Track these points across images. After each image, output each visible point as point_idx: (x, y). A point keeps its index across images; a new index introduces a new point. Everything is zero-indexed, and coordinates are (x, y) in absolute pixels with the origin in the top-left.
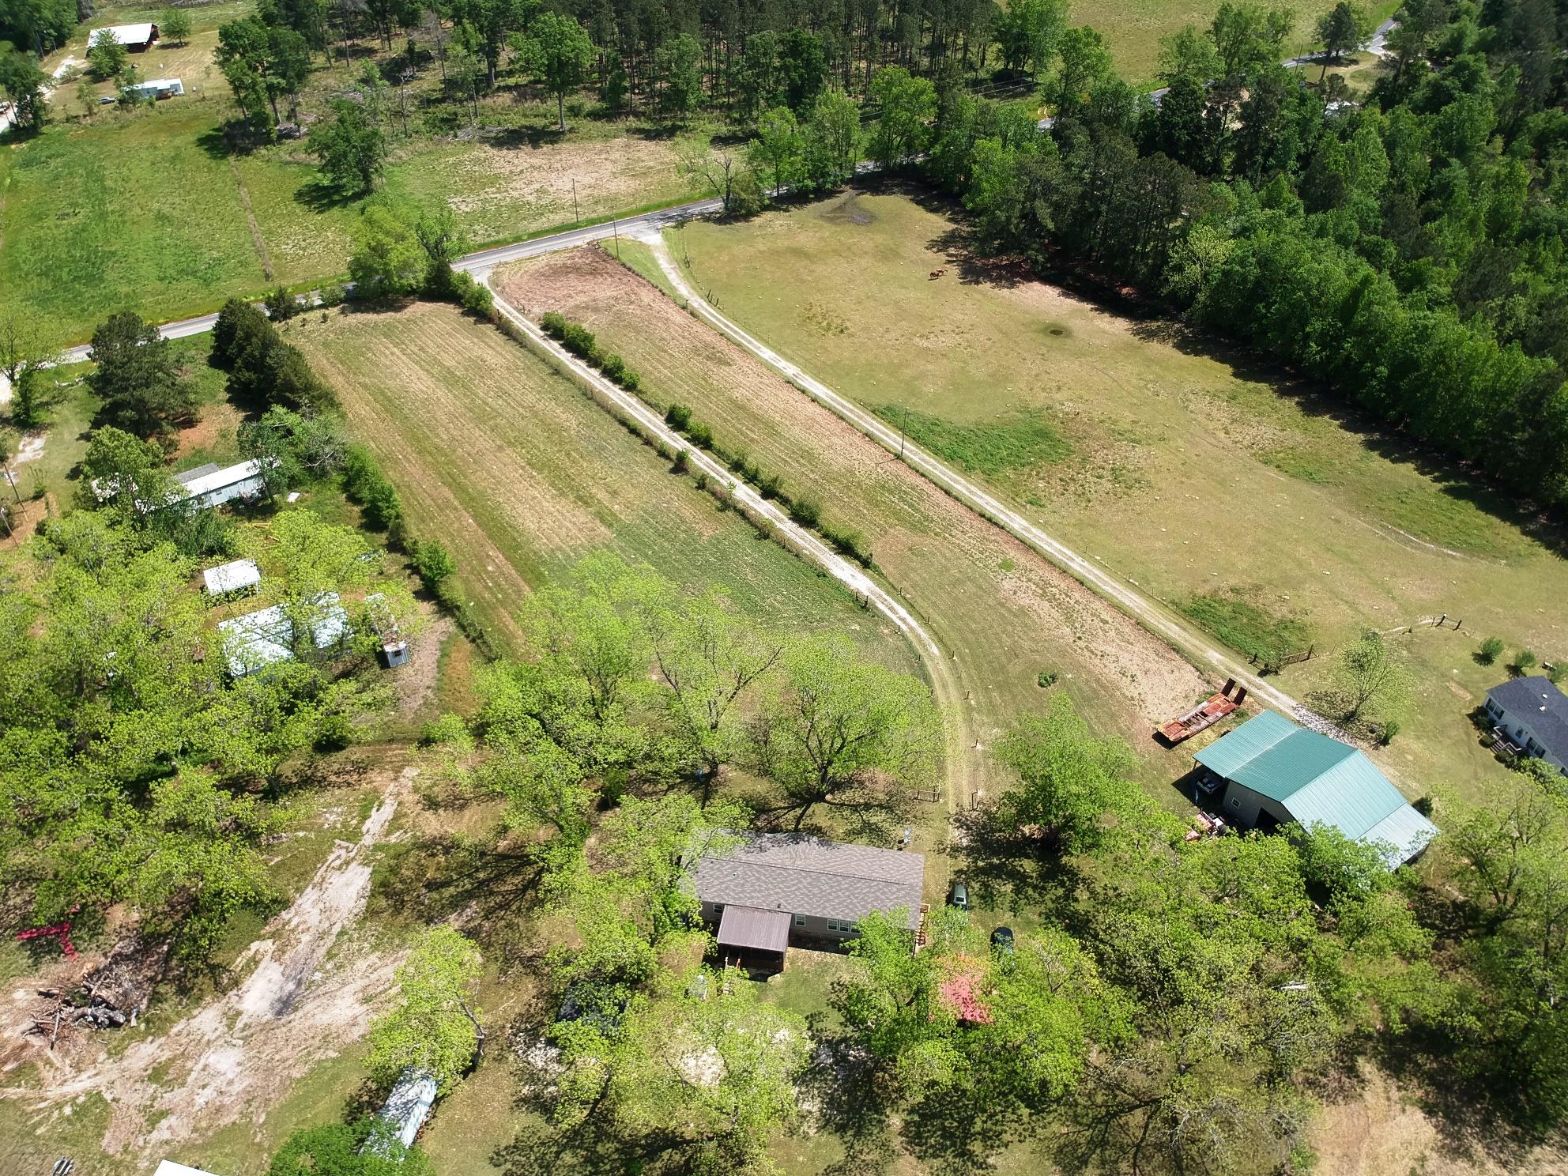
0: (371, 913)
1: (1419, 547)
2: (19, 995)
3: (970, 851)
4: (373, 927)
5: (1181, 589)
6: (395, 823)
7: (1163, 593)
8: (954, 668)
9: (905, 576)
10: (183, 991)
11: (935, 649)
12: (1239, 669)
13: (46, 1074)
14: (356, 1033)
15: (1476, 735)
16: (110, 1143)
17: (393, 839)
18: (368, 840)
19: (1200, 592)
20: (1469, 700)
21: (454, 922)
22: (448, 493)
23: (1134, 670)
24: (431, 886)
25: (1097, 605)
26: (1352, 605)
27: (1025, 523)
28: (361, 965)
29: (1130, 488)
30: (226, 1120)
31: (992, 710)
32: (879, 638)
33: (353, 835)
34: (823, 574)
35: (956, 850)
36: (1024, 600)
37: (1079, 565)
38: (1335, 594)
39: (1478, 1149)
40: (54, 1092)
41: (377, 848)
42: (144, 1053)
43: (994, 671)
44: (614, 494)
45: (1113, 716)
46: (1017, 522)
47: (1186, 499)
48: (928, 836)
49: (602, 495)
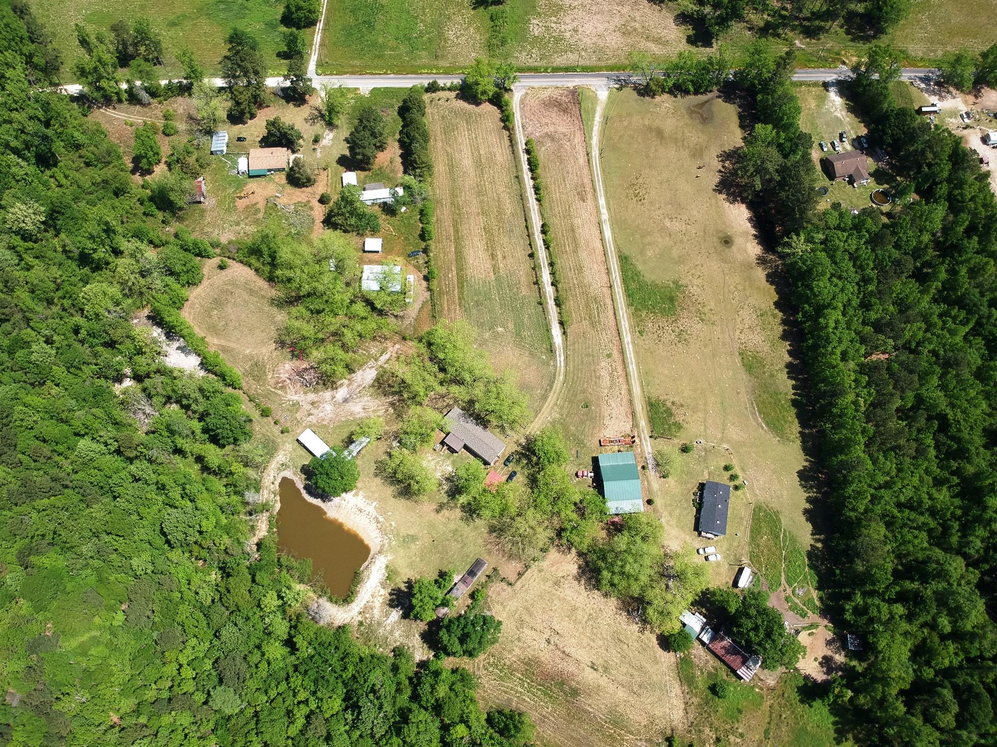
0: (373, 386)
1: (755, 419)
2: (287, 365)
3: (524, 447)
4: (372, 390)
5: (656, 393)
6: (387, 362)
7: (649, 392)
8: (562, 388)
9: (574, 344)
10: (324, 384)
11: (561, 378)
12: (646, 432)
13: (288, 391)
14: (358, 416)
15: (695, 489)
16: (298, 416)
17: (385, 366)
18: (379, 363)
19: (661, 398)
20: (705, 478)
21: (390, 399)
22: (452, 231)
23: (614, 415)
24: (389, 386)
25: (624, 387)
26: (706, 428)
27: (630, 340)
28: (366, 399)
29: (679, 342)
30: (325, 423)
31: (562, 408)
32: (548, 364)
33: (376, 360)
34: (548, 330)
35: (520, 445)
36: (603, 373)
37: (632, 368)
38: (705, 421)
39: (583, 582)
40: (289, 397)
41: (381, 367)
42: (311, 397)
43: (573, 395)
44: (504, 258)
45: (594, 427)
46: (627, 338)
47: (694, 357)
48: (516, 437)
49: (500, 257)
